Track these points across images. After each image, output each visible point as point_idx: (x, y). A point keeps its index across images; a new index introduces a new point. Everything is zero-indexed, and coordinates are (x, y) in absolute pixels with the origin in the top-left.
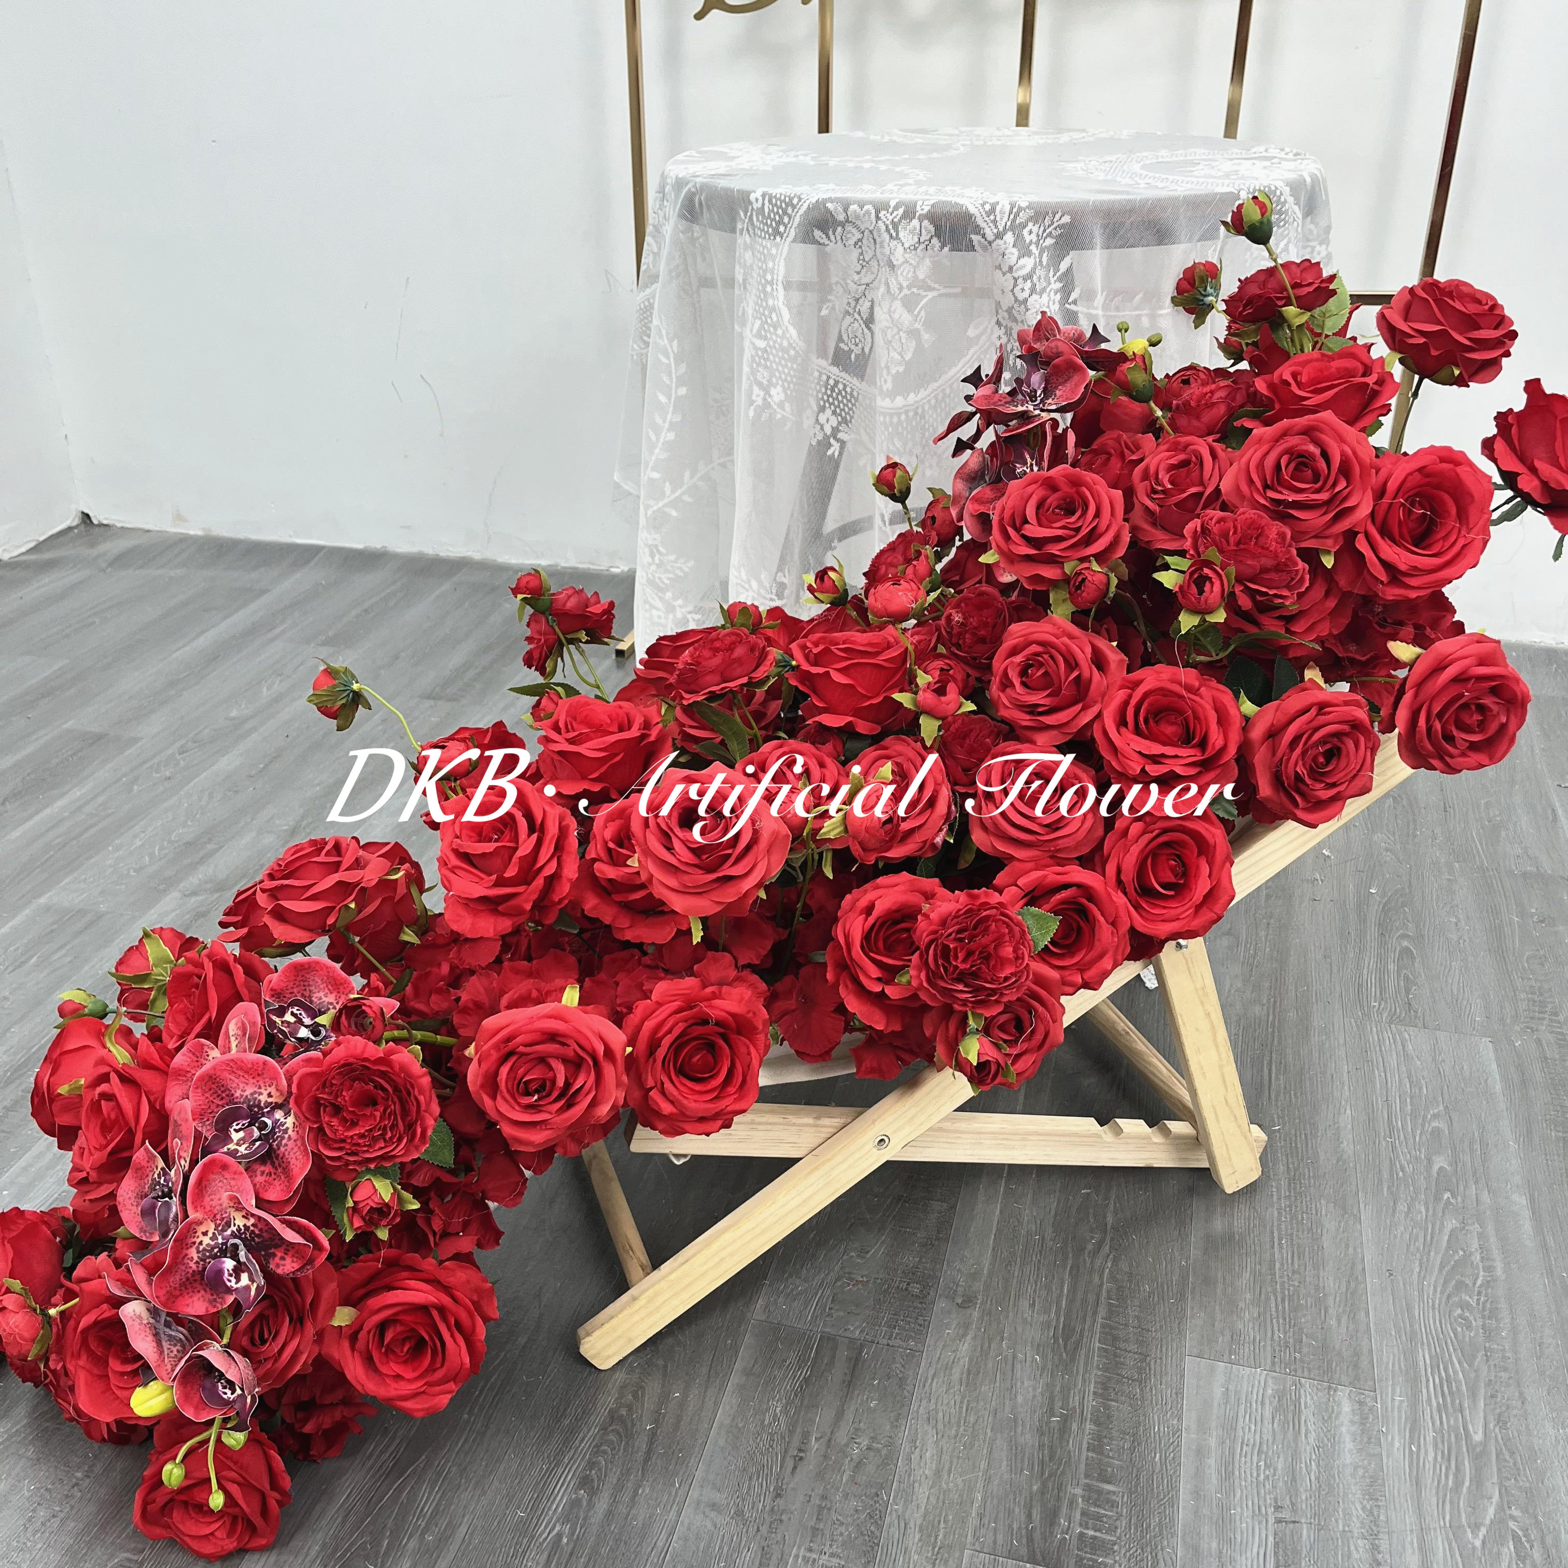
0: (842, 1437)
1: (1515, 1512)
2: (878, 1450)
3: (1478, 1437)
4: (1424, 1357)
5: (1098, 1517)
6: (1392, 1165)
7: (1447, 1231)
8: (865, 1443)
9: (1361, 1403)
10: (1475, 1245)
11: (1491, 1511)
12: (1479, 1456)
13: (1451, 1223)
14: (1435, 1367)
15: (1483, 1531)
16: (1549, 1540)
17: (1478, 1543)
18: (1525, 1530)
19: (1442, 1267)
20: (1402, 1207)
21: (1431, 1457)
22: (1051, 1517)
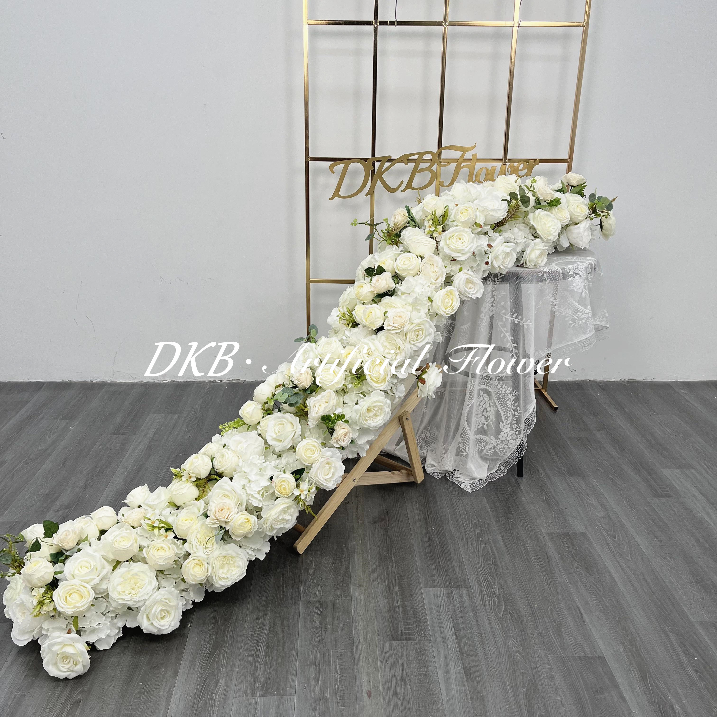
0: (336, 623)
1: (509, 608)
2: (347, 625)
3: (497, 593)
4: (481, 578)
5: (409, 628)
6: (465, 534)
7: (482, 547)
8: (343, 624)
9: (468, 591)
10: (489, 550)
11: (503, 608)
12: (499, 597)
13: (483, 545)
14: (484, 579)
15: (502, 613)
16: (518, 612)
17: (501, 616)
18: (512, 611)
19: (482, 556)
20: (470, 543)
21: (487, 599)
22: (396, 630)
